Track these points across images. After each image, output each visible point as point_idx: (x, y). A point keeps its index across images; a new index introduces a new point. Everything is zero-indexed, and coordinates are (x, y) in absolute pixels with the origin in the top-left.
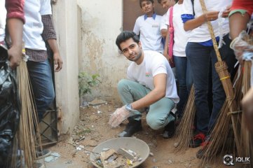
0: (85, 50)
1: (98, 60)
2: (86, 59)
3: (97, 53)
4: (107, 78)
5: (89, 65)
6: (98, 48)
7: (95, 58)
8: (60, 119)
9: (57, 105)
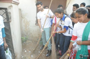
0: (23, 24)
1: (28, 28)
2: (24, 27)
3: (28, 25)
4: (31, 33)
5: (25, 29)
6: (28, 23)
7: (27, 27)
8: (16, 57)
9: (15, 53)
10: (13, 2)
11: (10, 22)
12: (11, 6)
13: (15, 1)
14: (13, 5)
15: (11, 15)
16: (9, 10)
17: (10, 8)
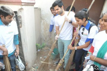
10: (23, 4)
11: (21, 27)
12: (22, 9)
13: (27, 2)
14: (23, 7)
15: (22, 20)
16: (19, 14)
17: (21, 11)
